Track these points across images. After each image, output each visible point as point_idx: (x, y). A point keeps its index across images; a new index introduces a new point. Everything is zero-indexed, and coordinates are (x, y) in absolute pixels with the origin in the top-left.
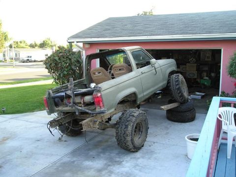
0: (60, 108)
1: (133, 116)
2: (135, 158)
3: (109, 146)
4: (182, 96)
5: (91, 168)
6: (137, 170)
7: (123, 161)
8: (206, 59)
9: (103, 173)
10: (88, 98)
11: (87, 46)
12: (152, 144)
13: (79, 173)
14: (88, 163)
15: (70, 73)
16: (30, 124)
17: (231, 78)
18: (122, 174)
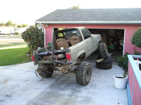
0: (42, 61)
1: (86, 65)
2: (87, 88)
3: (70, 83)
4: (106, 55)
5: (65, 95)
6: (90, 94)
7: (81, 90)
8: (112, 35)
9: (73, 97)
10: (60, 56)
11: (47, 26)
12: (93, 81)
13: (59, 97)
14: (62, 92)
15: (38, 41)
16: (17, 71)
17: (133, 45)
18: (83, 97)
